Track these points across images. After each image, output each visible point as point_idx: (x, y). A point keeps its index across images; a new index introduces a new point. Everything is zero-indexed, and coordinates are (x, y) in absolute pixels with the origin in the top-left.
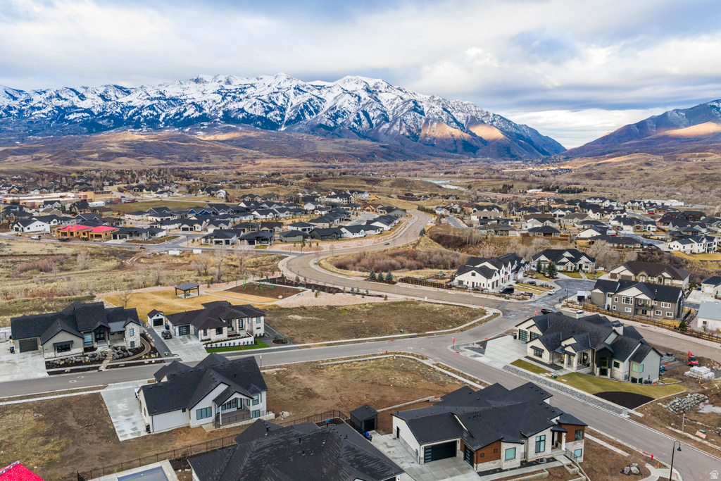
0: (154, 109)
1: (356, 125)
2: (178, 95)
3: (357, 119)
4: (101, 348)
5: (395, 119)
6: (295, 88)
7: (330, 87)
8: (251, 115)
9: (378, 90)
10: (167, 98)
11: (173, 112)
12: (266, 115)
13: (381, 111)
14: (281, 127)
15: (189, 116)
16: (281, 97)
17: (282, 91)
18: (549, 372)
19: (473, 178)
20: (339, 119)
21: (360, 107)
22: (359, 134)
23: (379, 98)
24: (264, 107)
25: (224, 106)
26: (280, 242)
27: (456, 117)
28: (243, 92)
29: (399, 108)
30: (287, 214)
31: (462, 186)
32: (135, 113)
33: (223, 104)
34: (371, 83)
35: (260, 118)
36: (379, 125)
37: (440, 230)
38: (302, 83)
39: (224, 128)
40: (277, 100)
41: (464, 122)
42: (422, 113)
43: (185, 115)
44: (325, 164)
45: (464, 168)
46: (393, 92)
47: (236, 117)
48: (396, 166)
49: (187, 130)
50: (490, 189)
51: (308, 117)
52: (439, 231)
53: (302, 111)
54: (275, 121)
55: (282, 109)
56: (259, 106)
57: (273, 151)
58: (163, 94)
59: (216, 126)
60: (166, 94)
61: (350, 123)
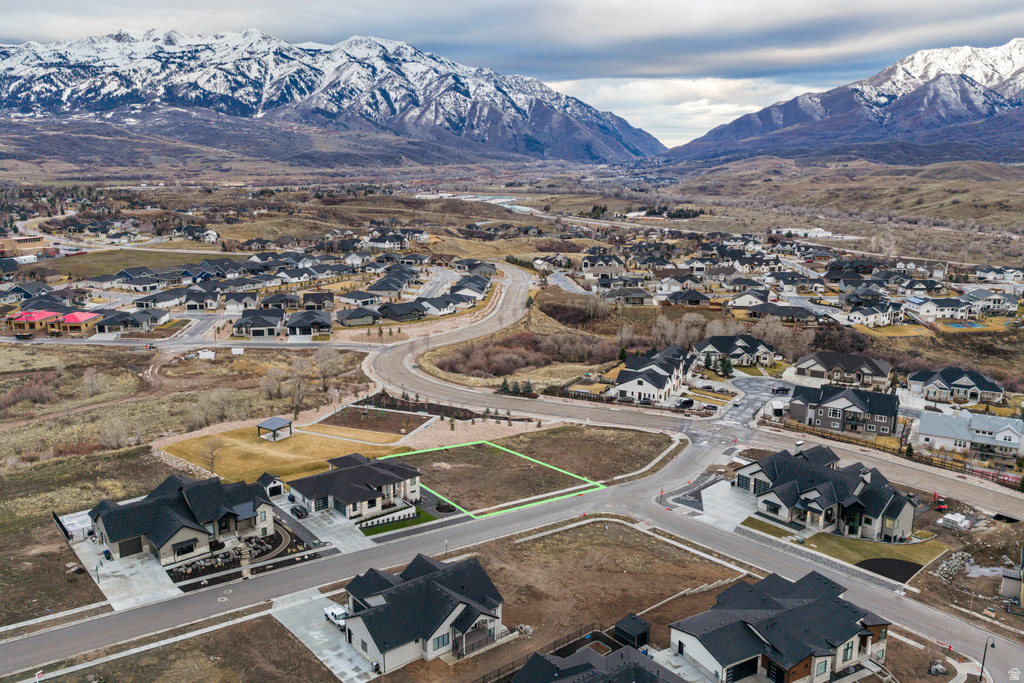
0: (51, 82)
1: (370, 110)
2: (90, 59)
3: (371, 100)
4: (230, 542)
5: (428, 101)
6: (275, 53)
7: (329, 52)
8: (210, 93)
9: (401, 59)
10: (71, 63)
11: (84, 86)
12: (233, 92)
13: (407, 89)
14: (257, 111)
15: (110, 93)
16: (255, 67)
17: (256, 56)
18: (792, 535)
19: (546, 193)
20: (345, 100)
21: (375, 83)
22: (375, 123)
23: (403, 71)
24: (229, 81)
25: (165, 79)
26: (339, 326)
27: (514, 100)
28: (194, 58)
29: (433, 86)
30: (327, 274)
31: (535, 207)
32: (20, 88)
33: (163, 75)
34: (391, 48)
35: (223, 98)
36: (404, 110)
37: (551, 298)
38: (286, 45)
39: (169, 113)
40: (249, 71)
41: (526, 107)
42: (466, 93)
43: (104, 91)
44: (329, 170)
45: (530, 175)
46: (423, 61)
47: (186, 95)
48: (433, 172)
49: (109, 116)
50: (575, 211)
51: (297, 97)
52: (548, 298)
53: (287, 87)
54: (247, 103)
55: (258, 84)
56: (220, 79)
57: (248, 149)
58: (64, 58)
59: (154, 110)
60: (69, 57)
61: (362, 108)
